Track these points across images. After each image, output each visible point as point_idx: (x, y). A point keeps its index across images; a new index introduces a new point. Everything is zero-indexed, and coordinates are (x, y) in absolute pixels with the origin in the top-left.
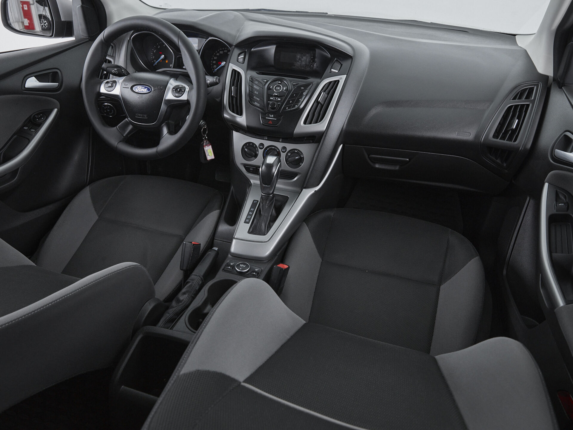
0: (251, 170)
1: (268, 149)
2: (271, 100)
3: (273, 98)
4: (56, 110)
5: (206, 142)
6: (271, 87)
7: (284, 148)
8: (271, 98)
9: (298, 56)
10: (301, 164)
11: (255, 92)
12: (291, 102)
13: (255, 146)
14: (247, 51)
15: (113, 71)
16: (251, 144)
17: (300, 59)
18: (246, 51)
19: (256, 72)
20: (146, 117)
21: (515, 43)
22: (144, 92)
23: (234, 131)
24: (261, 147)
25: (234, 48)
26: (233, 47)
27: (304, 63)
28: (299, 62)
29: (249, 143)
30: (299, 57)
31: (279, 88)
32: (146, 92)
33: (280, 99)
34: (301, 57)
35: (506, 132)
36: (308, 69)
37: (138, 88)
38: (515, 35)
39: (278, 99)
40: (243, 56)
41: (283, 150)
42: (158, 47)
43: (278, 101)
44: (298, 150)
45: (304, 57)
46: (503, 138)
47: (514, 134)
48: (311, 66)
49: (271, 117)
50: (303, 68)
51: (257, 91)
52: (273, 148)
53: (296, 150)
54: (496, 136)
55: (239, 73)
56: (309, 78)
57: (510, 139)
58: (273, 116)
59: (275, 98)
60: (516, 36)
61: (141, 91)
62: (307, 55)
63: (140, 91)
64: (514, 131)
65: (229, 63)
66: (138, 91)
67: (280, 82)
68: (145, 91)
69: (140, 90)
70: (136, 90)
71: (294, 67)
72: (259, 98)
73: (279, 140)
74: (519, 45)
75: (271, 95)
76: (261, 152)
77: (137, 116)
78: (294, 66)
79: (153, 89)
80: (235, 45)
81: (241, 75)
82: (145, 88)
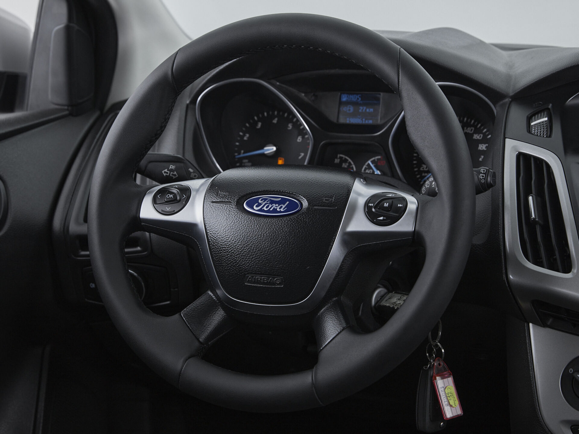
5: (439, 364)
14: (553, 106)
15: (166, 170)
18: (550, 106)
20: (280, 284)
22: (280, 212)
23: (531, 325)
25: (511, 102)
26: (507, 100)
32: (284, 212)
37: (260, 201)
40: (546, 119)
42: (257, 125)
61: (268, 211)
63: (265, 209)
65: (505, 138)
66: (260, 210)
68: (282, 210)
70: (255, 207)
77: (249, 282)
79: (305, 204)
80: (511, 94)
81: (548, 167)
82: (283, 201)
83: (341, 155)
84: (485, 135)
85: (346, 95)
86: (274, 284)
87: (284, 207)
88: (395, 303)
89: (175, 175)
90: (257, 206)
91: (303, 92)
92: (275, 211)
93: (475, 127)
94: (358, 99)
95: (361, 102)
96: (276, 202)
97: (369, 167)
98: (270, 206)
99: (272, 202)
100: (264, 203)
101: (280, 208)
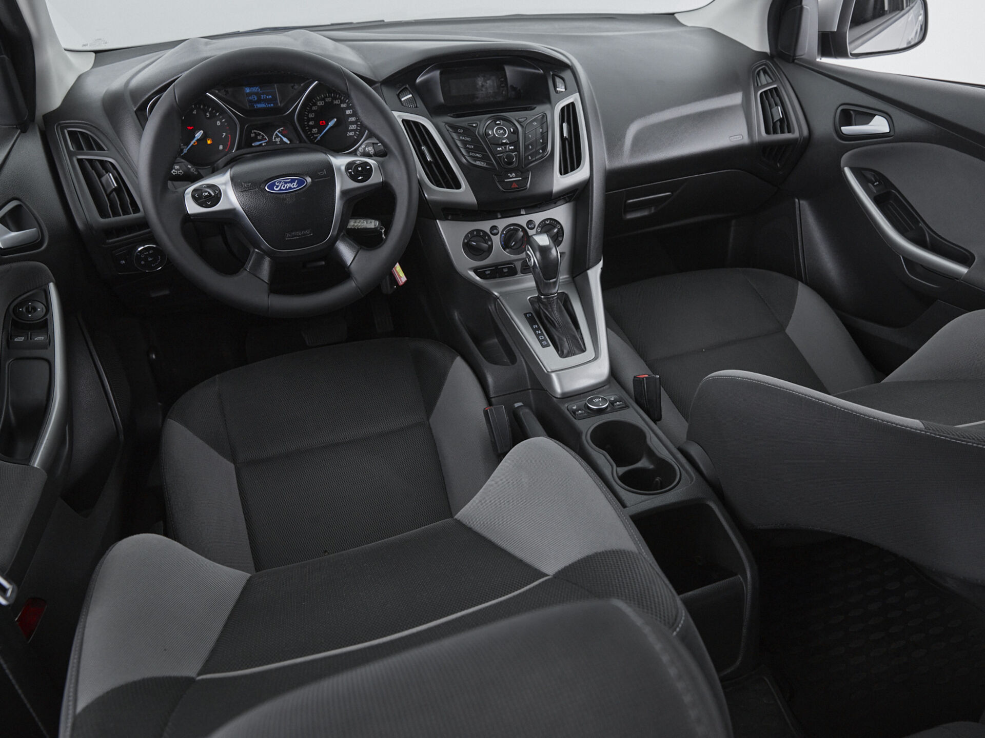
0: (488, 274)
1: (504, 232)
2: (500, 152)
3: (502, 148)
4: (52, 287)
6: (490, 132)
7: (530, 222)
8: (498, 149)
9: (480, 81)
10: (560, 239)
11: (468, 146)
12: (530, 147)
13: (482, 234)
14: (410, 87)
15: (174, 170)
16: (475, 233)
17: (483, 86)
18: (408, 86)
19: (449, 115)
20: (310, 233)
21: (679, 24)
22: (294, 188)
23: (438, 221)
24: (495, 231)
25: (382, 86)
26: (380, 84)
27: (491, 91)
28: (482, 91)
29: (471, 232)
30: (480, 83)
31: (502, 131)
32: (297, 188)
33: (512, 147)
34: (484, 83)
35: (774, 124)
36: (500, 99)
37: (277, 184)
38: (673, 14)
39: (510, 148)
40: (410, 96)
41: (530, 226)
43: (512, 151)
44: (551, 219)
45: (488, 82)
46: (775, 132)
47: (784, 124)
48: (502, 93)
49: (513, 178)
50: (492, 99)
51: (469, 144)
52: (512, 228)
53: (547, 220)
54: (767, 132)
55: (416, 124)
56: (535, 108)
57: (782, 132)
58: (514, 174)
59: (505, 148)
60: (676, 15)
61: (286, 189)
62: (493, 78)
63: (284, 188)
64: (781, 120)
65: (390, 111)
66: (280, 190)
67: (498, 122)
68: (295, 186)
69: (282, 188)
70: (275, 188)
71: (477, 100)
72: (479, 154)
73: (520, 212)
74: (689, 25)
75: (496, 145)
76: (497, 240)
77: (288, 238)
78: (477, 98)
79: (309, 180)
80: (381, 80)
81: (423, 126)
82: (292, 181)
83: (255, 131)
84: (348, 104)
85: (249, 88)
86: (307, 234)
87: (295, 184)
88: (354, 225)
89: (181, 173)
90: (276, 188)
91: (217, 90)
92: (290, 188)
93: (340, 99)
94: (258, 90)
95: (261, 92)
96: (288, 182)
97: (277, 136)
98: (286, 186)
99: (286, 183)
100: (280, 185)
101: (293, 185)
